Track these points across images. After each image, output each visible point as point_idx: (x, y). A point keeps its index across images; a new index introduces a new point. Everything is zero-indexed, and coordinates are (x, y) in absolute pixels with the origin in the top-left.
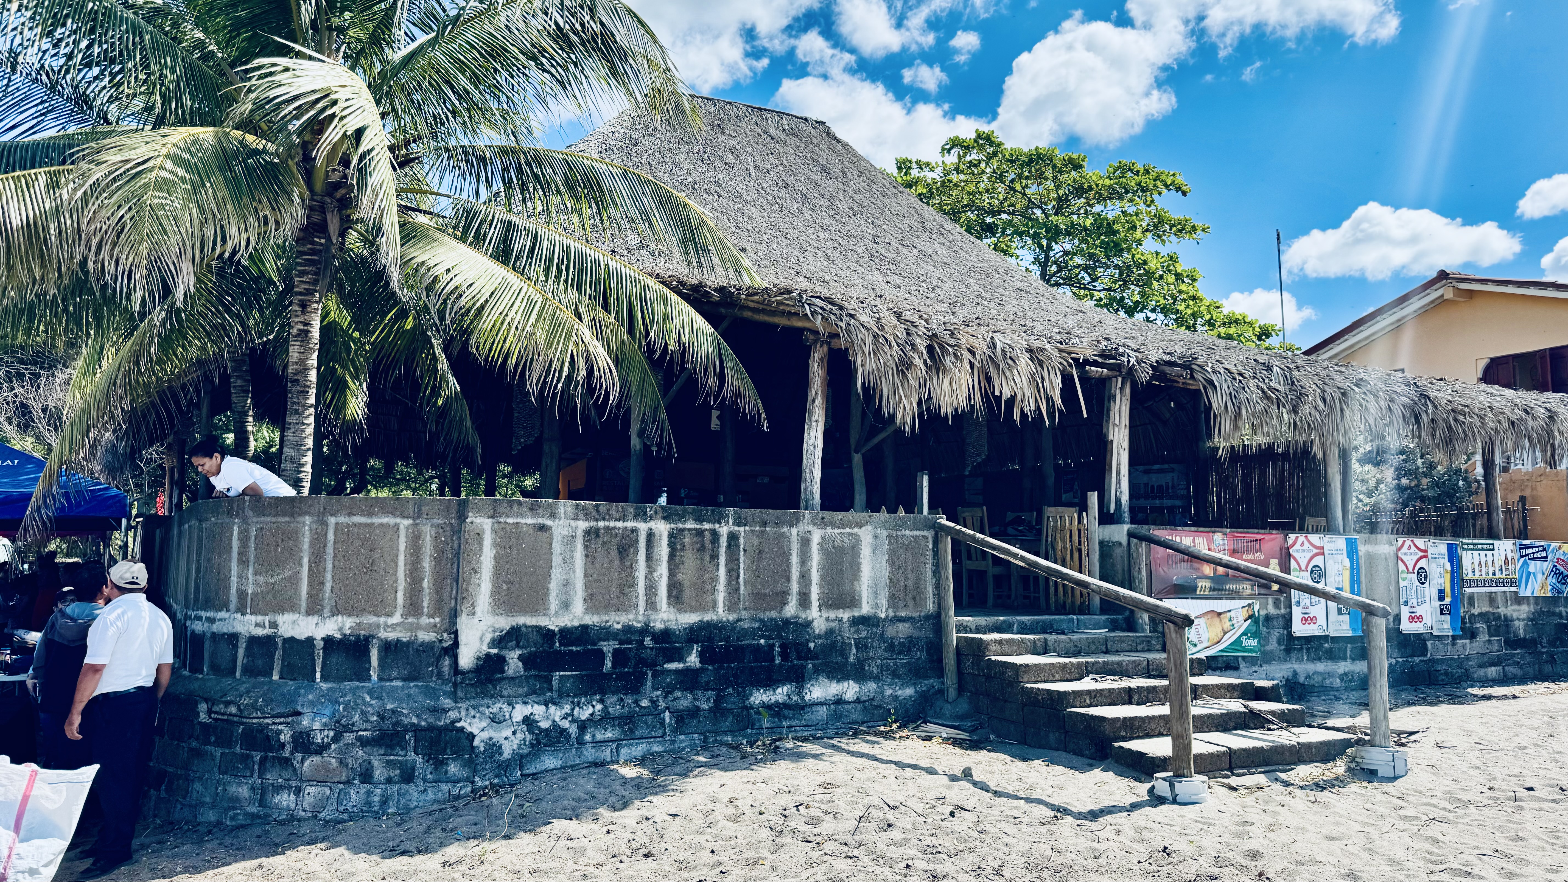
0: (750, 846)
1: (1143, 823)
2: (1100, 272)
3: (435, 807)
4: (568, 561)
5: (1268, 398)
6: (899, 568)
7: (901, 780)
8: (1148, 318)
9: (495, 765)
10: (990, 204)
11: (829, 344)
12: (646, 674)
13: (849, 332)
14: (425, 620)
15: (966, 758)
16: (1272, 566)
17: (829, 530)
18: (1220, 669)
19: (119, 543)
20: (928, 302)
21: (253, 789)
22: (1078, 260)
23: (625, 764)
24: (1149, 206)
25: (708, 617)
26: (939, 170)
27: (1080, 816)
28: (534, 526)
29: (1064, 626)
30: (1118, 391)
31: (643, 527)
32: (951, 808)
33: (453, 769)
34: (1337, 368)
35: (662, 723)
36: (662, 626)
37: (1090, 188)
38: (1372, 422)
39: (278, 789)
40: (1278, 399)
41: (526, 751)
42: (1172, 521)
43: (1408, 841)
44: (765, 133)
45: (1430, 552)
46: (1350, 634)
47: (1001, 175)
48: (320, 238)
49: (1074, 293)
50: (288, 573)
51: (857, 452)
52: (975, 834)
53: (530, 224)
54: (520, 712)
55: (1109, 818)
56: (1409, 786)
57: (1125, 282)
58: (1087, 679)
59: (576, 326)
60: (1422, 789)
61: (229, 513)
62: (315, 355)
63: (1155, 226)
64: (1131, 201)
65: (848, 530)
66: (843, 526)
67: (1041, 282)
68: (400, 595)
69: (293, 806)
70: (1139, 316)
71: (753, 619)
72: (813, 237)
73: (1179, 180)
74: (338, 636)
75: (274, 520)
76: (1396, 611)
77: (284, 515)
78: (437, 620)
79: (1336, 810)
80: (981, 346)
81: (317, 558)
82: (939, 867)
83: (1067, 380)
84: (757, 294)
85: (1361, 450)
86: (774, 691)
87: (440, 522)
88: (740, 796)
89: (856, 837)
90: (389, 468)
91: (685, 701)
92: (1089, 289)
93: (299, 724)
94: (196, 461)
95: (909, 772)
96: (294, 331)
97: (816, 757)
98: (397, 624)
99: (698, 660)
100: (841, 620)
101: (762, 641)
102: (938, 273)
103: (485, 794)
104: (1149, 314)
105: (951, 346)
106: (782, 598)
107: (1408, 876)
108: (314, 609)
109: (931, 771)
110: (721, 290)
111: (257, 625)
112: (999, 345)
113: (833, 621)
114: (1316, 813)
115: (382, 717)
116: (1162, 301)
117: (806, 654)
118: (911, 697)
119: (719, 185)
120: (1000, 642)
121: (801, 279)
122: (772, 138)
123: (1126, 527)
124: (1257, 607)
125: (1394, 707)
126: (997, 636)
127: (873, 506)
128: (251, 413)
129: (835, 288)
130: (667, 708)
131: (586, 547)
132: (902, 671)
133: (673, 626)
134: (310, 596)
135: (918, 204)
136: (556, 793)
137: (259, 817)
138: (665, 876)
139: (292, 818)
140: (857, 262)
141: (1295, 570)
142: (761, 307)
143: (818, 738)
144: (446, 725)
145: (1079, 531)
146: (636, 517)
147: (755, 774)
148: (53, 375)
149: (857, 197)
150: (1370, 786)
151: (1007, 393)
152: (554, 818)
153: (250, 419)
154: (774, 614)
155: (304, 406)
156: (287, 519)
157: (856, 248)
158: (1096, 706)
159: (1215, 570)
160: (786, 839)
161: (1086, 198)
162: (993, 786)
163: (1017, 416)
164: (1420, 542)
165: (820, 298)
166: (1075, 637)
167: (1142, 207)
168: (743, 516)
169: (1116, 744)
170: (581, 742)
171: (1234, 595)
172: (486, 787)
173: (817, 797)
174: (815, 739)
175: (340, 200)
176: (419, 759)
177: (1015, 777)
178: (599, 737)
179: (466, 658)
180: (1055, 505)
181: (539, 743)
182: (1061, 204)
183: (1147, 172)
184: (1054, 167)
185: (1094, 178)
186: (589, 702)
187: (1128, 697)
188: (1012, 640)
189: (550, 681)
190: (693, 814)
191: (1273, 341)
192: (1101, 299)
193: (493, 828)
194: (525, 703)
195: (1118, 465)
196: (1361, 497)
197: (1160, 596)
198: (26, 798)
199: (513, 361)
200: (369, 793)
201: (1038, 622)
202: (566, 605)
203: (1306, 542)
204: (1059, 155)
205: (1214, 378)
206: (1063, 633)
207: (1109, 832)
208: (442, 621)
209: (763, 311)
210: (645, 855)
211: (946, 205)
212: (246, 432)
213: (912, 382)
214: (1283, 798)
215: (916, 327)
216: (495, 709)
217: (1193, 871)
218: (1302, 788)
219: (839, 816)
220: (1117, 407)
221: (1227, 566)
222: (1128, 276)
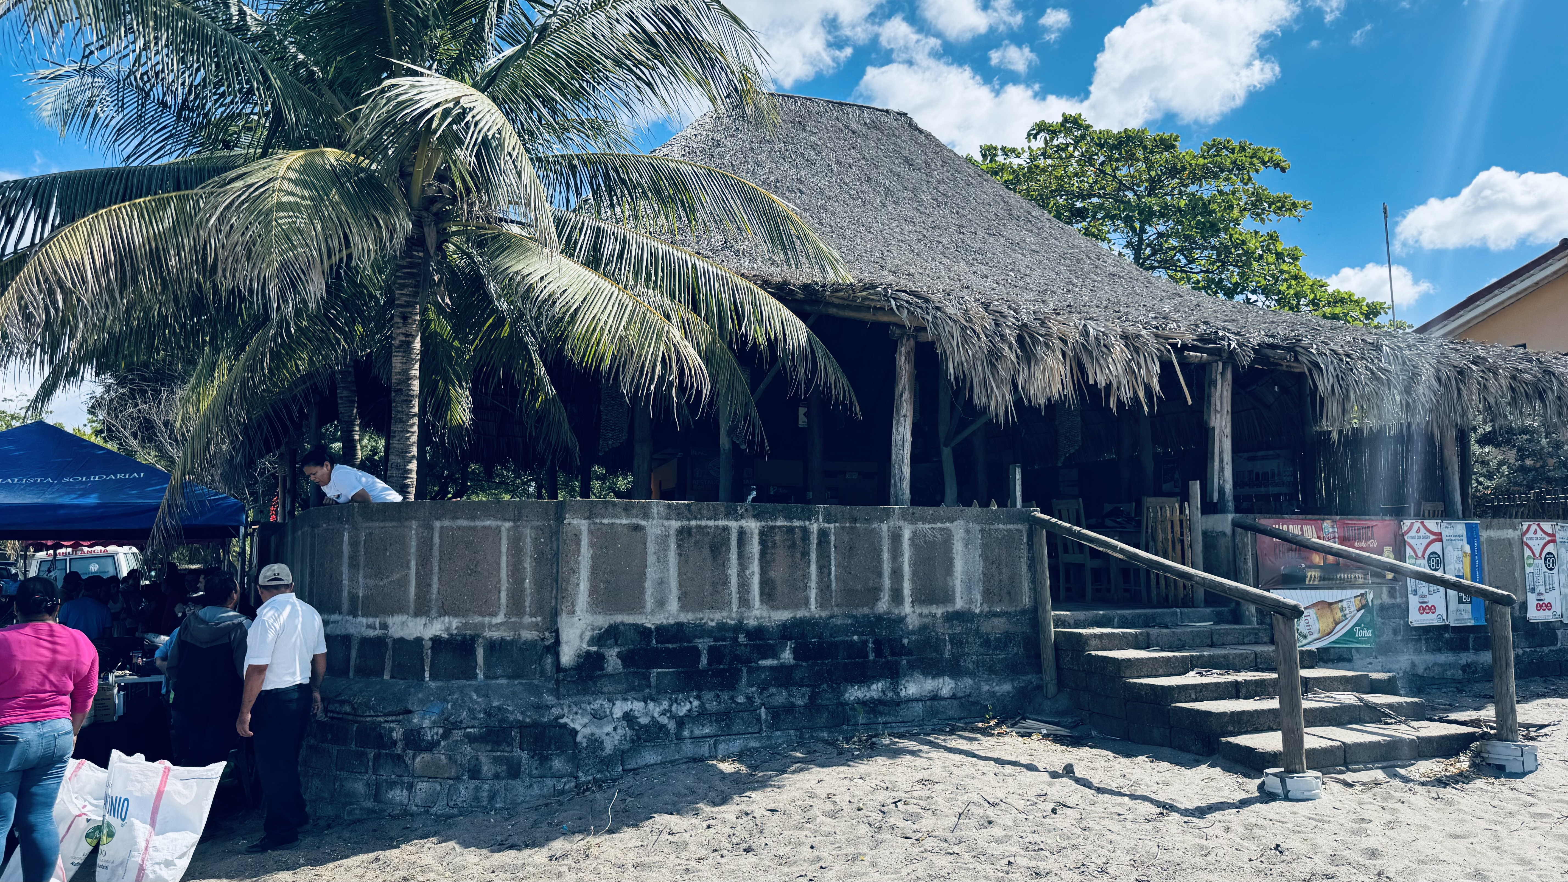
0: (849, 842)
1: (1253, 820)
2: (1197, 254)
3: (540, 802)
4: (662, 559)
5: (1378, 379)
6: (993, 563)
7: (1000, 777)
8: (1248, 299)
9: (597, 760)
10: (1079, 187)
11: (915, 337)
12: (741, 670)
13: (935, 325)
14: (527, 620)
15: (1067, 755)
16: (1386, 553)
17: (920, 525)
18: (1332, 661)
19: (237, 549)
20: (1017, 290)
21: (368, 785)
22: (1173, 242)
23: (723, 760)
24: (1246, 184)
25: (801, 613)
26: (1026, 155)
27: (1186, 812)
28: (629, 525)
29: (1167, 619)
30: (1219, 377)
31: (733, 525)
32: (1052, 805)
33: (557, 764)
34: (1452, 346)
35: (759, 719)
36: (756, 623)
37: (1184, 168)
38: (1492, 401)
39: (392, 785)
40: (1388, 380)
41: (626, 746)
42: (1278, 510)
43: (1540, 839)
44: (846, 127)
45: (1557, 536)
46: (1471, 623)
47: (1090, 158)
48: (418, 251)
49: (1170, 276)
50: (396, 577)
51: (946, 445)
52: (1079, 831)
53: (619, 230)
54: (620, 708)
55: (1217, 815)
56: (1539, 782)
57: (1224, 264)
58: (1192, 674)
59: (666, 328)
60: (1554, 785)
61: (339, 520)
62: (417, 366)
63: (1254, 205)
64: (1227, 179)
65: (939, 525)
66: (934, 520)
67: (1134, 266)
68: (503, 595)
69: (406, 802)
70: (1240, 298)
71: (845, 616)
72: (897, 230)
73: (1278, 156)
74: (445, 636)
75: (382, 524)
76: (1522, 598)
77: (391, 521)
78: (539, 619)
79: (1461, 807)
80: (1074, 336)
81: (424, 561)
82: (1042, 865)
83: (1166, 366)
84: (841, 290)
85: (1480, 431)
86: (869, 687)
87: (539, 523)
88: (837, 792)
89: (956, 834)
90: (489, 473)
91: (780, 697)
92: (1186, 272)
93: (410, 722)
94: (308, 470)
95: (1008, 769)
96: (396, 342)
97: (913, 753)
98: (501, 624)
99: (791, 656)
100: (934, 616)
101: (855, 637)
102: (1026, 261)
103: (588, 789)
104: (1250, 296)
105: (1041, 336)
106: (874, 593)
107: (1540, 876)
108: (422, 610)
109: (1031, 768)
110: (806, 287)
111: (369, 626)
112: (1092, 332)
113: (926, 616)
114: (1438, 810)
115: (488, 715)
116: (1263, 282)
117: (899, 650)
118: (1008, 693)
119: (801, 182)
120: (1101, 636)
121: (885, 273)
122: (854, 132)
123: (1230, 517)
124: (1370, 597)
125: (1524, 699)
126: (1097, 631)
127: (965, 500)
128: (358, 422)
129: (921, 280)
130: (763, 704)
131: (679, 546)
132: (998, 667)
133: (766, 623)
134: (418, 596)
135: (1004, 191)
136: (657, 788)
137: (375, 812)
138: (765, 871)
139: (406, 813)
140: (943, 253)
141: (1411, 557)
142: (846, 303)
143: (914, 735)
144: (550, 721)
145: (1181, 522)
146: (727, 516)
147: (852, 770)
148: (173, 392)
149: (942, 188)
150: (1497, 782)
151: (1102, 382)
152: (656, 812)
153: (357, 428)
154: (866, 610)
155: (408, 414)
156: (394, 524)
157: (941, 240)
158: (1202, 700)
159: (1325, 559)
160: (885, 836)
161: (1180, 179)
162: (1095, 782)
163: (1113, 404)
164: (1547, 526)
165: (905, 291)
166: (1179, 630)
167: (1239, 185)
168: (833, 513)
169: (1224, 739)
170: (680, 738)
171: (1343, 585)
172: (589, 782)
173: (916, 794)
174: (912, 736)
175: (436, 214)
176: (524, 755)
177: (1118, 773)
178: (697, 732)
179: (567, 656)
180: (1155, 496)
181: (639, 738)
182: (1154, 185)
183: (1243, 149)
184: (1145, 148)
185: (1187, 157)
186: (687, 698)
187: (1235, 691)
188: (1113, 634)
189: (648, 678)
190: (791, 809)
191: (1382, 319)
192: (1198, 282)
193: (598, 823)
194: (625, 699)
195: (1221, 453)
196: (1481, 479)
197: (1267, 587)
198: (160, 794)
199: (607, 362)
200: (477, 789)
201: (1139, 616)
202: (661, 603)
203: (1422, 528)
204: (1150, 134)
205: (1319, 360)
206: (1167, 627)
207: (1218, 830)
208: (544, 619)
209: (848, 307)
210: (745, 850)
211: (1034, 191)
212: (354, 440)
213: (1002, 373)
214: (1402, 794)
215: (1005, 317)
216: (596, 706)
217: (1308, 870)
218: (1423, 784)
219: (938, 812)
220: (1218, 393)
221: (1337, 554)
222: (1226, 257)
